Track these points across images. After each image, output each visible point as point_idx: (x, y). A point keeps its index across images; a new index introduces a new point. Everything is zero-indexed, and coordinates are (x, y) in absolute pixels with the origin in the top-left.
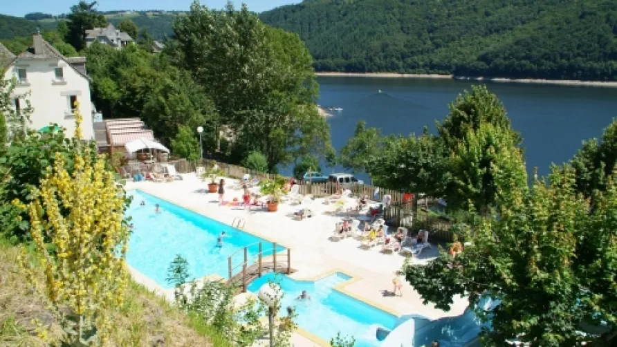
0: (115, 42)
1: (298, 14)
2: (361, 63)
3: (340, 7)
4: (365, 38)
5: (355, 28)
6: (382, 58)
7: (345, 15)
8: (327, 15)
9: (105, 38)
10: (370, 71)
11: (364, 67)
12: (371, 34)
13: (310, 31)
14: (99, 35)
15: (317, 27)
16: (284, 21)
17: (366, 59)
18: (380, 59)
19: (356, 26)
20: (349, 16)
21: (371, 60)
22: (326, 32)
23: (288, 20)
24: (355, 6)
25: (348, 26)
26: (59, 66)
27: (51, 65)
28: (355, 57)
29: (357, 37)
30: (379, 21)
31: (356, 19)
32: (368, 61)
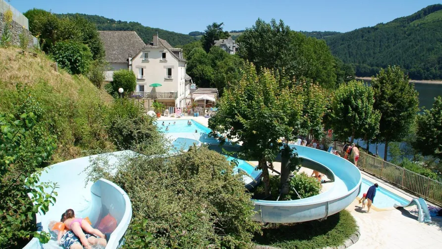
0: (231, 49)
1: (373, 34)
2: (419, 72)
3: (406, 29)
4: (424, 53)
5: (416, 45)
6: (437, 69)
7: (409, 35)
8: (395, 35)
9: (225, 46)
10: (426, 79)
11: (421, 75)
12: (429, 50)
13: (380, 47)
14: (221, 43)
15: (386, 44)
16: (361, 39)
17: (423, 69)
18: (435, 69)
19: (417, 43)
20: (413, 36)
21: (428, 70)
22: (393, 48)
23: (364, 38)
24: (418, 28)
25: (411, 43)
26: (164, 52)
27: (161, 51)
28: (414, 67)
29: (417, 52)
30: (438, 40)
31: (418, 38)
32: (425, 71)
